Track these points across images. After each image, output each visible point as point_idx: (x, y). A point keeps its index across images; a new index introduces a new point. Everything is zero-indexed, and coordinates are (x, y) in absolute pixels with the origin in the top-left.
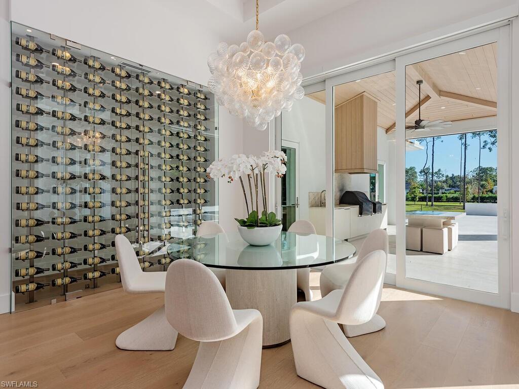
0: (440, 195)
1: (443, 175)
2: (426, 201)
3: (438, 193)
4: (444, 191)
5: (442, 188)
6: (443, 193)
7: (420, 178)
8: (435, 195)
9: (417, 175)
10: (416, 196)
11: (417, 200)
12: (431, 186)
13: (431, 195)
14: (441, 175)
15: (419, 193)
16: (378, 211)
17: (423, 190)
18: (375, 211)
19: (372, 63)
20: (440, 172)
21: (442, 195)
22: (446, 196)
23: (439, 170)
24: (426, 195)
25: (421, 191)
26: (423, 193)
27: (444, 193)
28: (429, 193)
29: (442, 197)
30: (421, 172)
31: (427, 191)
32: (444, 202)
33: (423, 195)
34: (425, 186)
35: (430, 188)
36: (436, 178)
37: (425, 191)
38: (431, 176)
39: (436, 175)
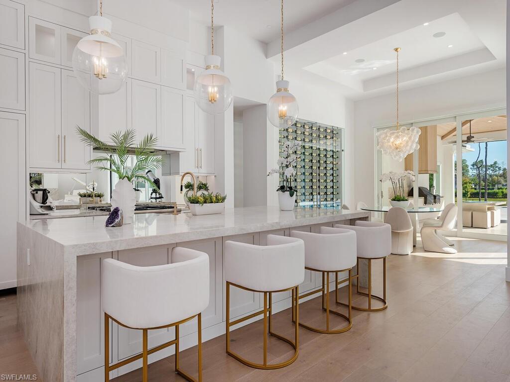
0: (496, 190)
1: (500, 169)
2: (478, 198)
3: (493, 189)
4: (500, 186)
5: (499, 183)
6: (498, 189)
7: (472, 172)
8: (490, 191)
9: (469, 168)
10: (468, 192)
11: (469, 196)
12: (484, 180)
13: (484, 191)
14: (497, 169)
15: (471, 189)
16: (438, 202)
17: (475, 186)
18: (435, 202)
19: (442, 118)
20: (497, 165)
21: (498, 191)
22: (502, 192)
23: (495, 163)
24: (478, 190)
25: (473, 187)
26: (476, 189)
27: (501, 188)
28: (482, 189)
29: (497, 193)
30: (473, 165)
31: (479, 186)
32: (500, 198)
33: (476, 191)
34: (477, 181)
35: (484, 184)
36: (491, 172)
37: (478, 187)
38: (484, 169)
39: (492, 169)
